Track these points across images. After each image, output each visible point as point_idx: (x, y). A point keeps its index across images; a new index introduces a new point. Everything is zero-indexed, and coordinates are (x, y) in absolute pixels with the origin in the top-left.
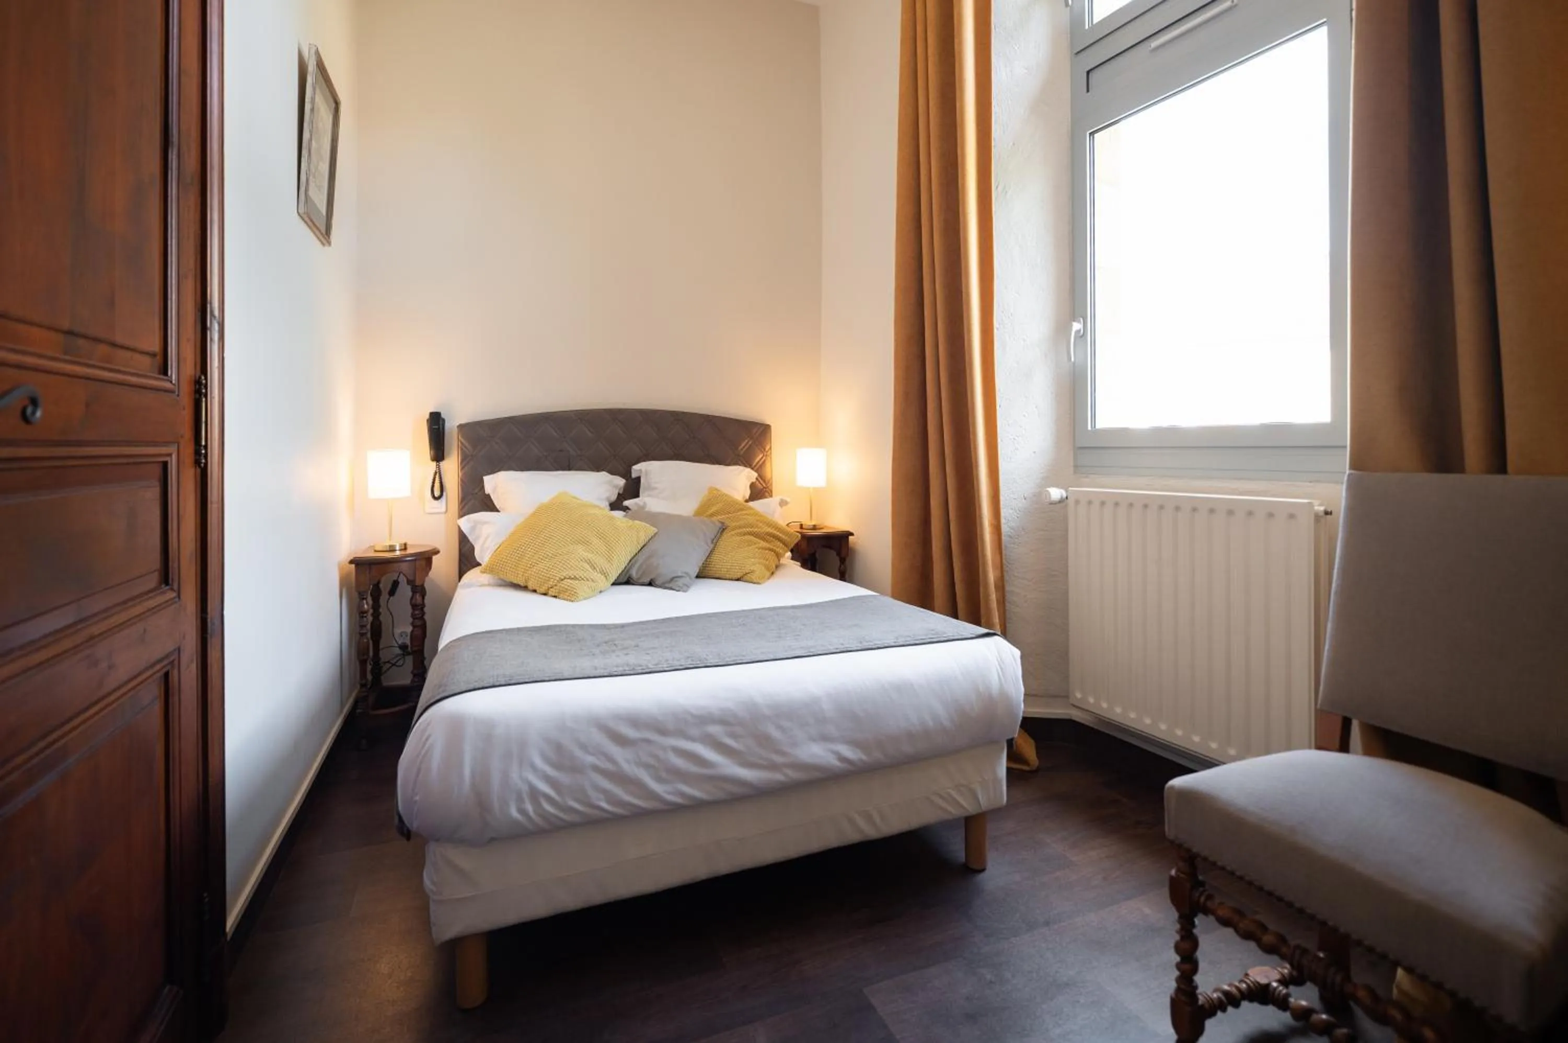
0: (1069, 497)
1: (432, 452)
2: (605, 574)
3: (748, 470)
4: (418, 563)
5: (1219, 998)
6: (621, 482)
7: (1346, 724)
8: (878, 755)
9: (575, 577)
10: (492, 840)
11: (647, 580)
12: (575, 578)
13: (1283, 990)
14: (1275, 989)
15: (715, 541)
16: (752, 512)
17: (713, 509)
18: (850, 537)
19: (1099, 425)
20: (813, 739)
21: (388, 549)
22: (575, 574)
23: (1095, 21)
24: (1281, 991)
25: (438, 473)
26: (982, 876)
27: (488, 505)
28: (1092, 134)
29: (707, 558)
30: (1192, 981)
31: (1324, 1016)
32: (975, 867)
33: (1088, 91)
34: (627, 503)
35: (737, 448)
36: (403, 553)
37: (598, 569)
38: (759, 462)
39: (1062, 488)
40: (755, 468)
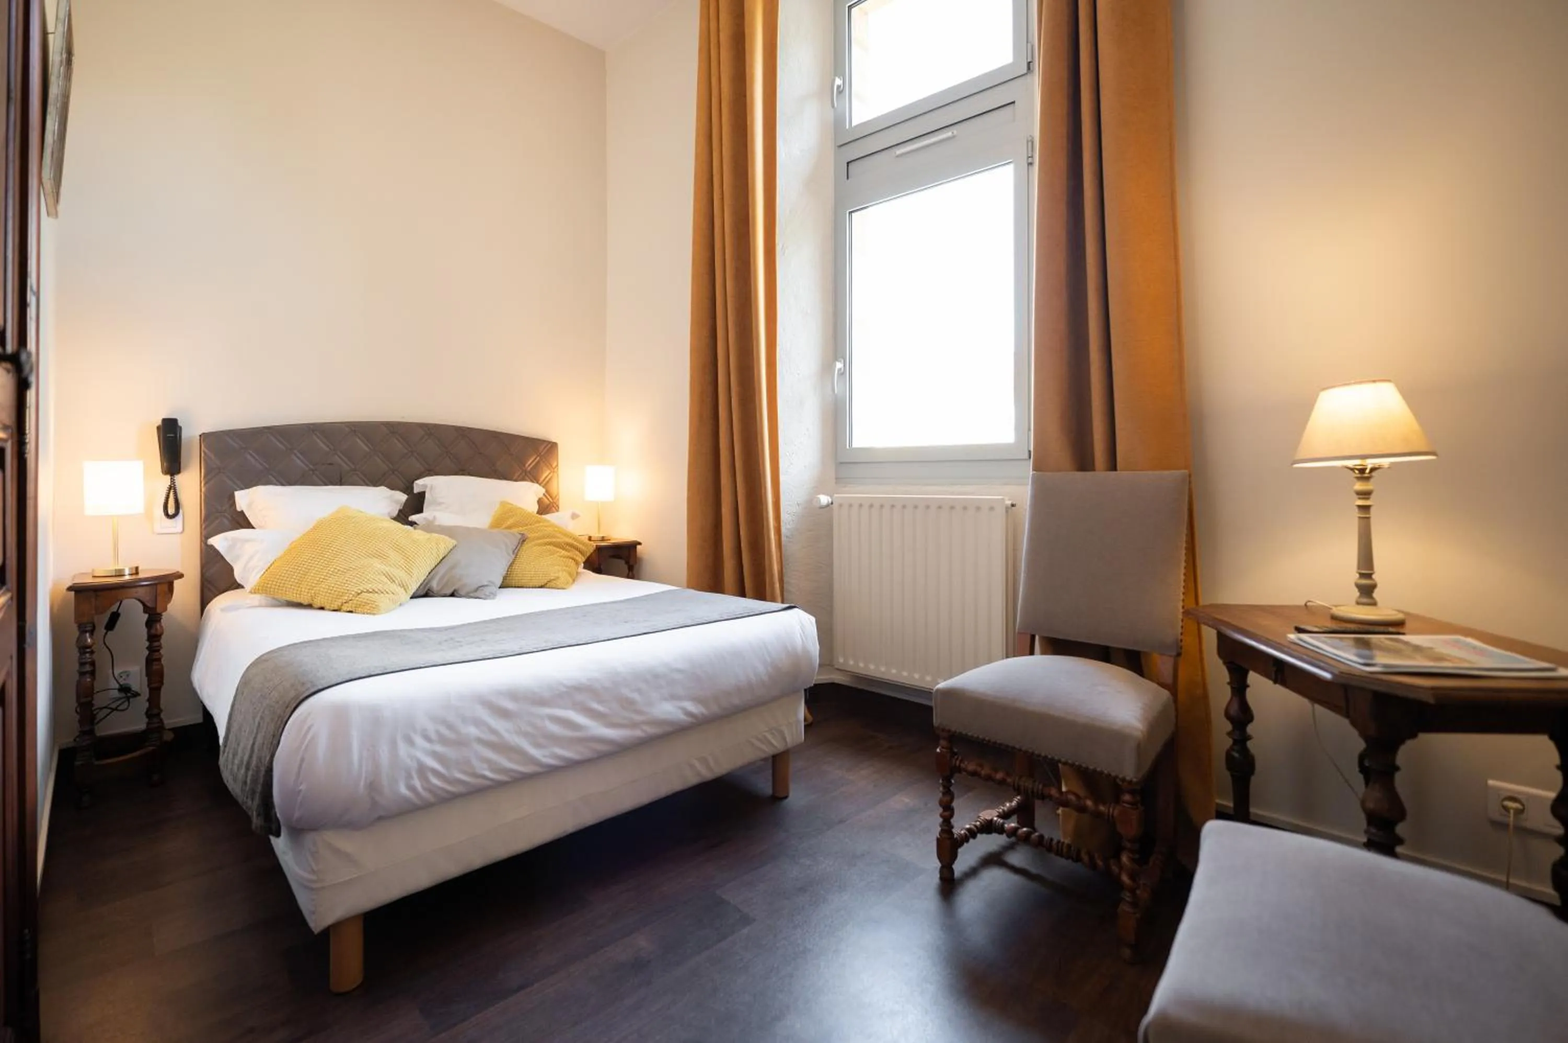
0: (834, 503)
1: (165, 464)
2: (404, 587)
3: (536, 486)
4: (159, 587)
5: (965, 833)
6: (403, 497)
7: (1033, 637)
8: (715, 709)
9: (373, 590)
10: (380, 818)
11: (450, 591)
12: (374, 592)
13: (1001, 821)
14: (996, 821)
15: (516, 552)
16: (546, 524)
17: (510, 522)
18: (639, 547)
19: (856, 444)
20: (666, 699)
21: (114, 574)
22: (373, 587)
23: (854, 124)
24: (999, 822)
25: (172, 488)
26: (787, 801)
27: (241, 522)
28: (851, 213)
29: (508, 569)
30: (950, 823)
31: (1025, 829)
32: (782, 795)
33: (848, 178)
34: (413, 518)
35: (524, 466)
36: (134, 577)
37: (396, 582)
38: (546, 477)
39: (828, 495)
40: (543, 484)
